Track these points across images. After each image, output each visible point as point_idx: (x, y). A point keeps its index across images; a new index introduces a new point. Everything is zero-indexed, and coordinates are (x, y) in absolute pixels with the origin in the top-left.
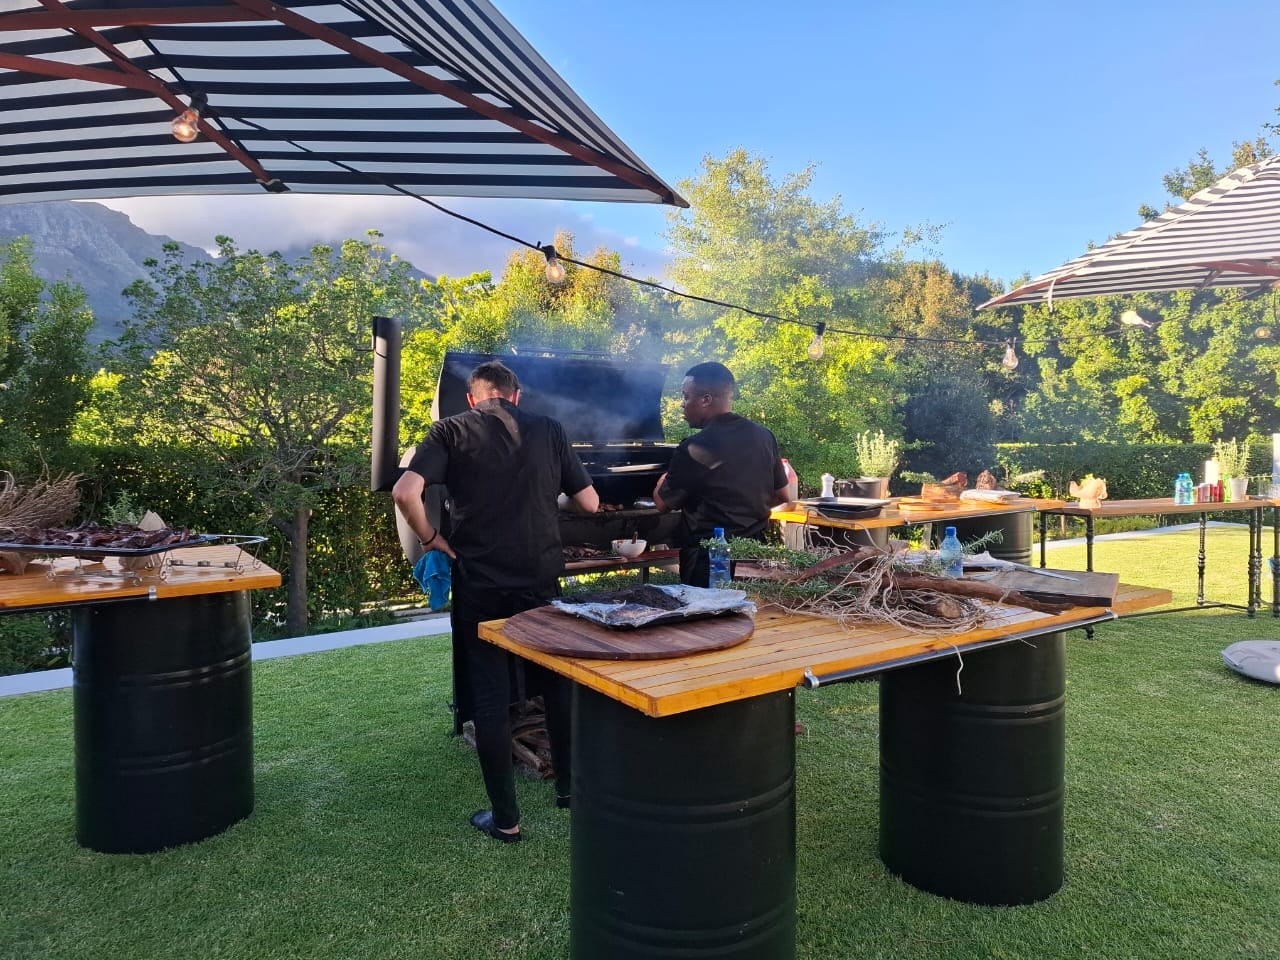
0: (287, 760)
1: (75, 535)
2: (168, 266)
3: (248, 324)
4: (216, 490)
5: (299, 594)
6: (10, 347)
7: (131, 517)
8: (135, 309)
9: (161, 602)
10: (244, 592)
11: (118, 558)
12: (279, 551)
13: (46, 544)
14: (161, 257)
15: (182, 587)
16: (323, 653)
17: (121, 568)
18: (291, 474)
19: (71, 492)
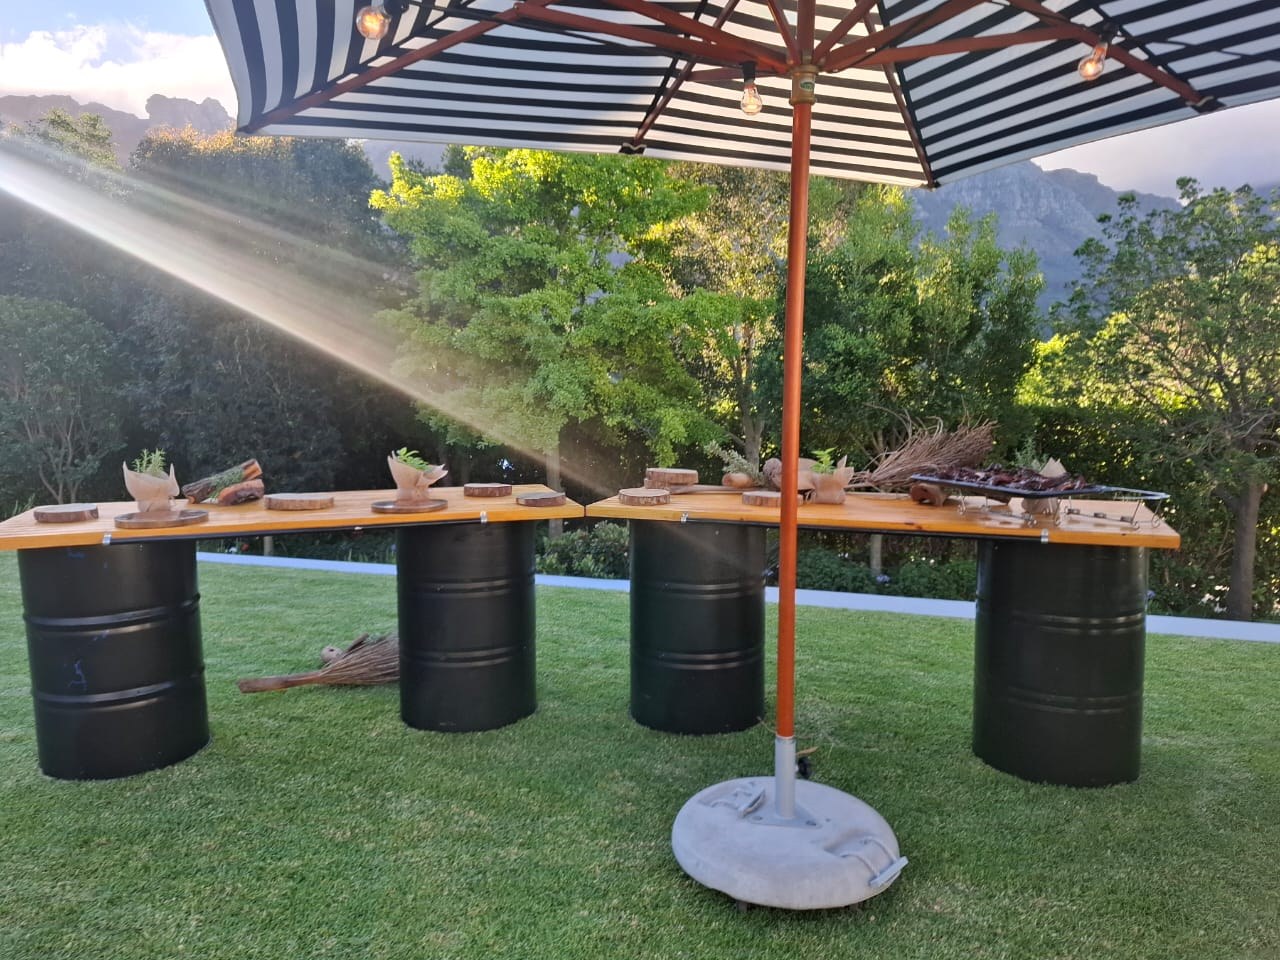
0: (1184, 741)
1: (981, 475)
2: (1122, 220)
3: (1206, 273)
4: (1153, 454)
5: (1243, 580)
6: (972, 315)
7: (1035, 464)
8: (1084, 269)
9: (1052, 546)
10: (1141, 549)
11: (1022, 499)
12: (1223, 528)
13: (958, 480)
14: (1114, 211)
15: (1076, 534)
16: (1250, 643)
17: (1023, 511)
18: (1243, 440)
19: (985, 438)
